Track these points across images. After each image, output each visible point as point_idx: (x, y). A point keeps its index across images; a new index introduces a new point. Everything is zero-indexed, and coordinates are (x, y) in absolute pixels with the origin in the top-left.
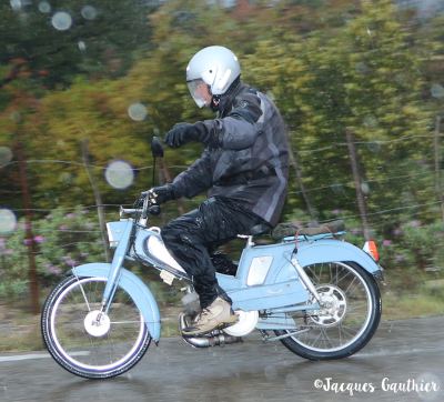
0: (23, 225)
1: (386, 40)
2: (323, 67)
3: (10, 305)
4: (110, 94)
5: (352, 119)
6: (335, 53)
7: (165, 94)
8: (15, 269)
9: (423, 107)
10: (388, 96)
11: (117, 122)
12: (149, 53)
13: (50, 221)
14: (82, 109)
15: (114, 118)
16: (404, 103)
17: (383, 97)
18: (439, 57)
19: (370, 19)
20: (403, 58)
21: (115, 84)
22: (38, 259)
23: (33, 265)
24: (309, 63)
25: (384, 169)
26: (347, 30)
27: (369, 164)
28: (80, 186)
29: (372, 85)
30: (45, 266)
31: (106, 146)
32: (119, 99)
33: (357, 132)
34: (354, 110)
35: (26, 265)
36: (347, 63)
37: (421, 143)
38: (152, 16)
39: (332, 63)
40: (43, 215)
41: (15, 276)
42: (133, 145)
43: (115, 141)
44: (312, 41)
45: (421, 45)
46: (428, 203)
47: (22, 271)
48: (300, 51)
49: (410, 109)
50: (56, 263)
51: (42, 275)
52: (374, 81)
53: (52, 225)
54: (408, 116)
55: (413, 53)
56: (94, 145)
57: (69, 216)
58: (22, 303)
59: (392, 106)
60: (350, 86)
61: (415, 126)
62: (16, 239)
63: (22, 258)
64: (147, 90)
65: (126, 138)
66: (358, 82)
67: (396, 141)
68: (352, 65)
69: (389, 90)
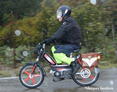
0: (12, 49)
1: (93, 8)
2: (79, 14)
3: (10, 67)
4: (31, 20)
5: (85, 26)
6: (81, 11)
7: (44, 20)
8: (11, 59)
9: (101, 23)
10: (93, 20)
11: (33, 27)
12: (40, 11)
13: (18, 48)
14: (25, 24)
15: (32, 26)
16: (97, 22)
17: (92, 21)
18: (105, 12)
19: (89, 3)
20: (97, 12)
21: (33, 18)
22: (16, 57)
23: (15, 58)
24: (75, 13)
25: (92, 37)
26: (84, 6)
27: (89, 36)
28: (25, 41)
29: (90, 18)
30: (17, 58)
31: (31, 32)
32: (34, 22)
33: (86, 29)
34: (86, 24)
35: (13, 58)
36: (84, 13)
37: (101, 31)
38: (41, 3)
39: (81, 13)
40: (17, 47)
41: (11, 60)
42: (36, 32)
43: (32, 31)
44: (76, 8)
45: (101, 9)
46: (102, 44)
47: (12, 59)
48: (74, 11)
49: (98, 23)
50: (20, 58)
51: (17, 60)
52: (90, 17)
53: (19, 49)
54: (98, 25)
55: (99, 11)
56: (28, 32)
57: (22, 48)
58: (12, 66)
59: (94, 23)
60: (85, 18)
61: (99, 27)
62: (11, 53)
63: (12, 57)
64: (40, 20)
65: (35, 30)
66: (87, 17)
67: (95, 31)
68: (85, 14)
69: (94, 19)
